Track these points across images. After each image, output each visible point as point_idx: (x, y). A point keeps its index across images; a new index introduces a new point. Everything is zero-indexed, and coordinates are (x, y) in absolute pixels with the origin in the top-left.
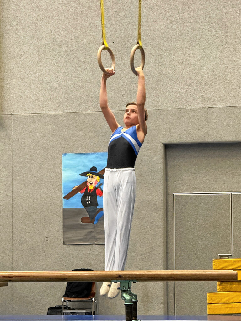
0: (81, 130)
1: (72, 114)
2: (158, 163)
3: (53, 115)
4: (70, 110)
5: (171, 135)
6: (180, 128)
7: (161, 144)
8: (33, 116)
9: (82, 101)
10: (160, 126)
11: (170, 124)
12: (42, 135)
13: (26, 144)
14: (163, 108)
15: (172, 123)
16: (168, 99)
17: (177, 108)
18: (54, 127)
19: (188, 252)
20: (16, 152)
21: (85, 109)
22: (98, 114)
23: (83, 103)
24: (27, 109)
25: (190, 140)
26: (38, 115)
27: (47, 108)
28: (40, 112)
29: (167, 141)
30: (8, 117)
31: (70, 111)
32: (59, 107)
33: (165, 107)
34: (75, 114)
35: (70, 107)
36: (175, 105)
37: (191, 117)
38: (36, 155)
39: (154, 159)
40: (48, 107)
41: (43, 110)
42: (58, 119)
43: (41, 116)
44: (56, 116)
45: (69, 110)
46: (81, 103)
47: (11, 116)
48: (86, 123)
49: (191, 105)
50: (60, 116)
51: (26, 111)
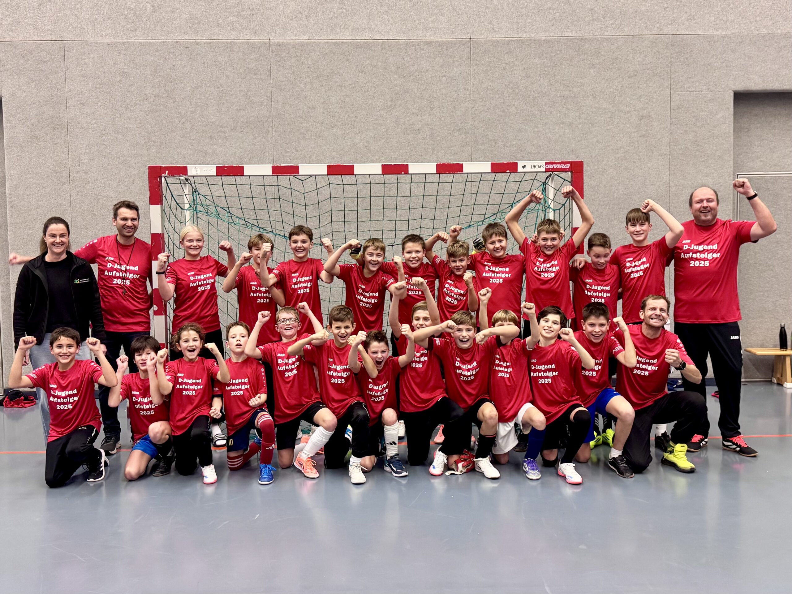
0: (593, 66)
1: (577, 39)
2: (725, 124)
3: (544, 41)
4: (574, 32)
5: (747, 78)
6: (763, 65)
7: (731, 91)
8: (508, 41)
9: (595, 17)
10: (729, 61)
11: (747, 59)
12: (524, 75)
13: (496, 89)
14: (733, 31)
15: (750, 58)
16: (742, 18)
17: (757, 32)
18: (545, 60)
19: (760, 268)
20: (477, 103)
21: (599, 30)
22: (623, 40)
23: (596, 20)
24: (497, 29)
25: (779, 85)
26: (517, 40)
27: (532, 28)
28: (520, 35)
29: (741, 87)
30: (464, 42)
31: (574, 34)
32: (554, 27)
33: (737, 31)
34: (582, 39)
35: (572, 28)
36: (753, 28)
37: (781, 48)
38: (514, 108)
39: (718, 117)
40: (533, 26)
41: (526, 32)
42: (553, 47)
43: (522, 42)
44: (549, 41)
45: (571, 31)
46: (593, 20)
47: (469, 41)
48: (601, 55)
49: (782, 28)
50: (556, 43)
51: (495, 33)
